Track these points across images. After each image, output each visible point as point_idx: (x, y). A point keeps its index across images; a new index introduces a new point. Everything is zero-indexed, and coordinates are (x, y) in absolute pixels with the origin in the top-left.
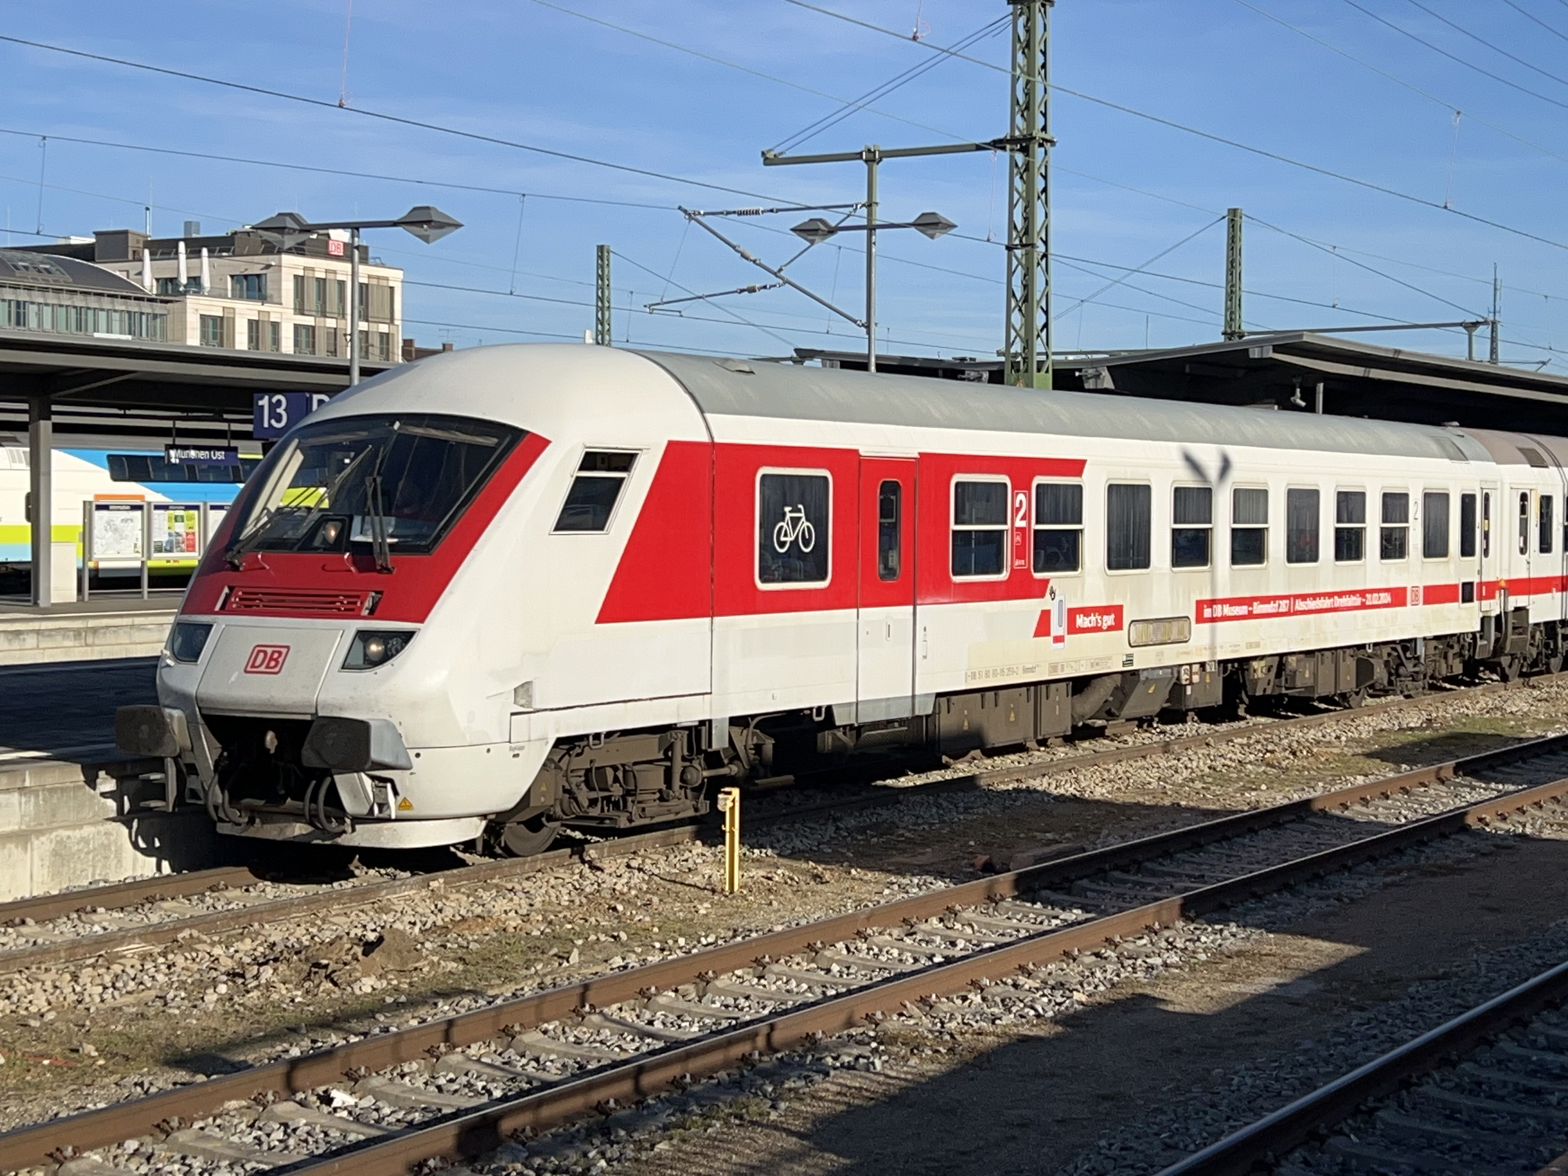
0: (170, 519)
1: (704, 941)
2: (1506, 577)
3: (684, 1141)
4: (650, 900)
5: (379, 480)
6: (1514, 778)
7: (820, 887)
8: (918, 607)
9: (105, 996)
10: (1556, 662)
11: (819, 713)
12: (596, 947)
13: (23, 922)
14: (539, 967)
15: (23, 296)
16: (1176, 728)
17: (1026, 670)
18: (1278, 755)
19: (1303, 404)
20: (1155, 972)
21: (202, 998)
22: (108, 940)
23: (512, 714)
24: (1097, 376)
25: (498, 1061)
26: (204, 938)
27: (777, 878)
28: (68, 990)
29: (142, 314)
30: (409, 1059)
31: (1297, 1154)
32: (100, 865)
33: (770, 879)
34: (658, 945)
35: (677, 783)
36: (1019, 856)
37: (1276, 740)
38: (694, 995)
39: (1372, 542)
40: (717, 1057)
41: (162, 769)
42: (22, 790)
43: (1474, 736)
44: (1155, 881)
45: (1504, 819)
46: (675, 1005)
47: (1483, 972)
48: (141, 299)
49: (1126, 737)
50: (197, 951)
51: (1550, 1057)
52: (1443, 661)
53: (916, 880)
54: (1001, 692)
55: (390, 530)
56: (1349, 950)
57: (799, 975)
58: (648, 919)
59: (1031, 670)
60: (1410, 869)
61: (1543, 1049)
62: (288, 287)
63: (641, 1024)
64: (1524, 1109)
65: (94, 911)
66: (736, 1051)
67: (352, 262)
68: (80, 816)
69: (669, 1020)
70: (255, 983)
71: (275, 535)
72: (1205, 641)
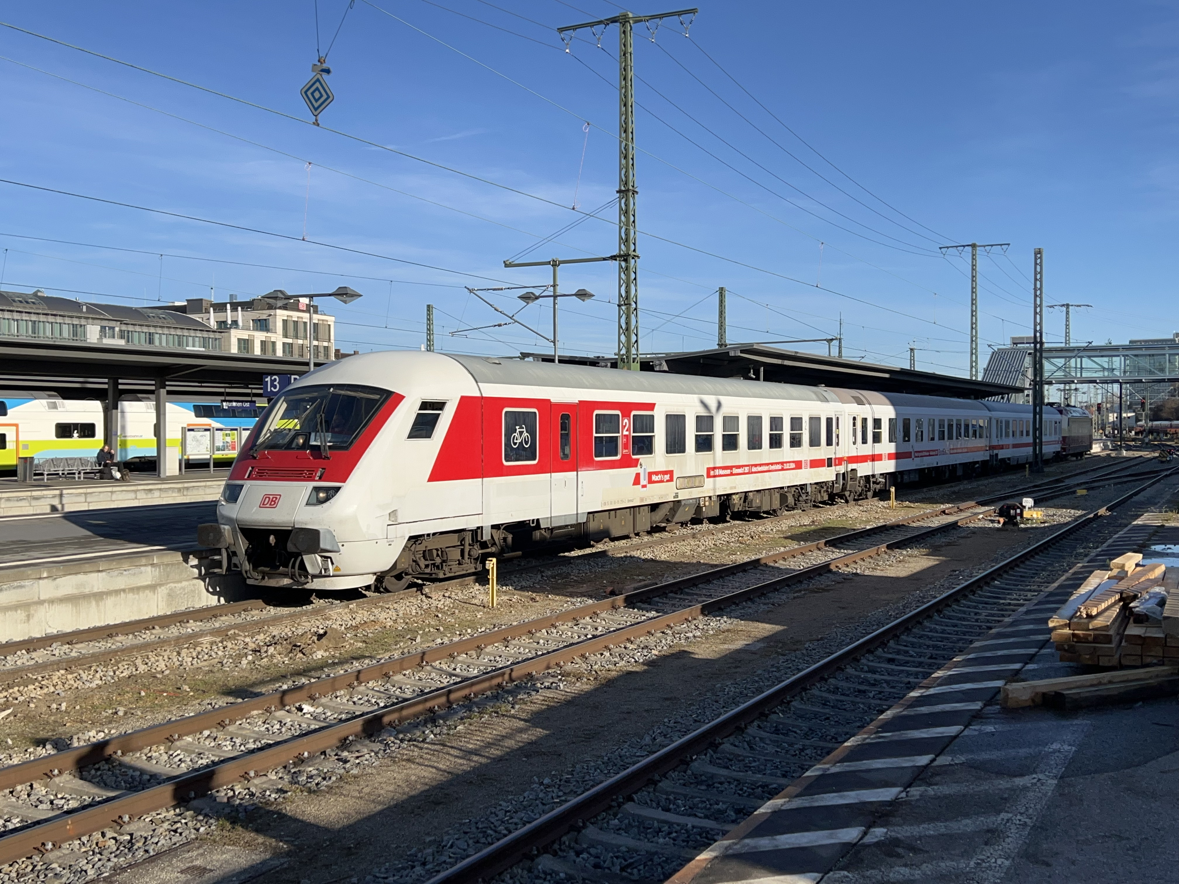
0: (223, 435)
1: (480, 630)
2: (847, 455)
3: (470, 725)
4: (454, 612)
5: (323, 415)
6: (852, 547)
7: (534, 604)
8: (579, 473)
9: (193, 662)
10: (870, 494)
11: (533, 523)
12: (429, 634)
13: (154, 628)
14: (402, 644)
15: (152, 330)
16: (698, 527)
17: (629, 501)
18: (745, 538)
20: (689, 640)
21: (240, 663)
22: (195, 635)
23: (388, 525)
24: (660, 365)
25: (382, 689)
26: (241, 634)
27: (514, 600)
28: (175, 660)
29: (209, 338)
30: (340, 689)
31: (755, 723)
32: (190, 600)
33: (511, 600)
34: (458, 633)
35: (466, 556)
36: (627, 587)
37: (744, 531)
38: (475, 656)
39: (786, 440)
40: (486, 685)
41: (220, 554)
42: (152, 565)
43: (834, 528)
44: (689, 598)
45: (848, 566)
46: (466, 661)
47: (839, 637)
48: (209, 331)
49: (675, 531)
50: (238, 640)
51: (869, 675)
52: (819, 494)
53: (579, 600)
54: (618, 511)
55: (329, 439)
56: (778, 628)
57: (524, 645)
58: (453, 620)
59: (632, 501)
60: (805, 590)
61: (867, 672)
62: (279, 325)
63: (450, 670)
64: (858, 700)
65: (188, 622)
66: (495, 682)
67: (310, 312)
68: (181, 577)
69: (463, 668)
70: (266, 655)
71: (273, 442)
72: (711, 486)
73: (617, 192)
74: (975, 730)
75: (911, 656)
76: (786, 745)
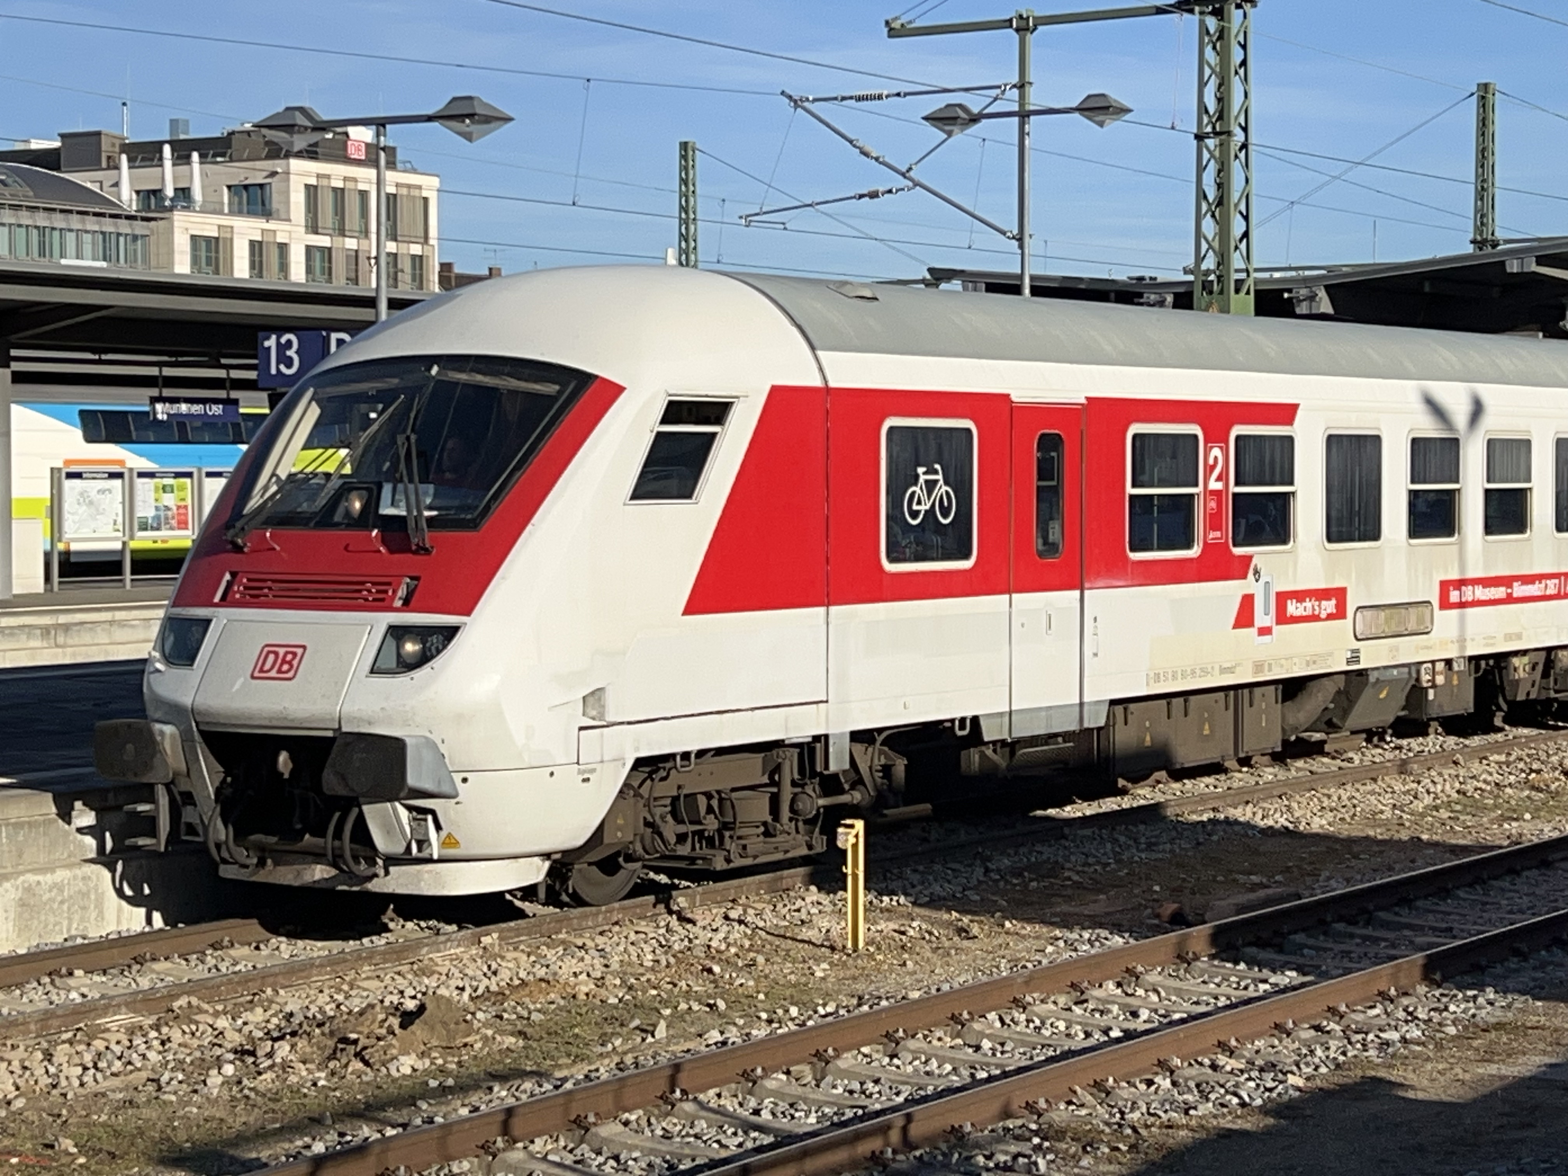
0: (156, 489)
1: (821, 1011)
4: (754, 960)
5: (413, 438)
7: (966, 943)
8: (1087, 593)
9: (85, 1079)
11: (962, 726)
12: (688, 1018)
14: (618, 1042)
16: (1415, 743)
17: (1224, 671)
18: (1546, 776)
20: (1390, 1050)
21: (204, 1082)
22: (89, 1009)
23: (581, 729)
24: (1312, 298)
25: (569, 1159)
26: (206, 1006)
27: (911, 932)
28: (39, 1071)
29: (119, 235)
30: (459, 1157)
32: (76, 917)
33: (903, 933)
34: (764, 1016)
35: (785, 813)
36: (1218, 903)
37: (1543, 757)
38: (810, 1078)
40: (841, 1155)
41: (151, 799)
44: (1391, 935)
46: (787, 1090)
48: (118, 216)
49: (1352, 755)
50: (197, 1023)
53: (1086, 935)
54: (1192, 698)
55: (428, 501)
57: (940, 1053)
58: (751, 983)
59: (1231, 670)
62: (298, 199)
63: (745, 1113)
65: (71, 974)
66: (865, 1148)
67: (377, 167)
68: (52, 857)
69: (780, 1109)
70: (269, 1062)
71: (286, 508)
72: (1453, 632)
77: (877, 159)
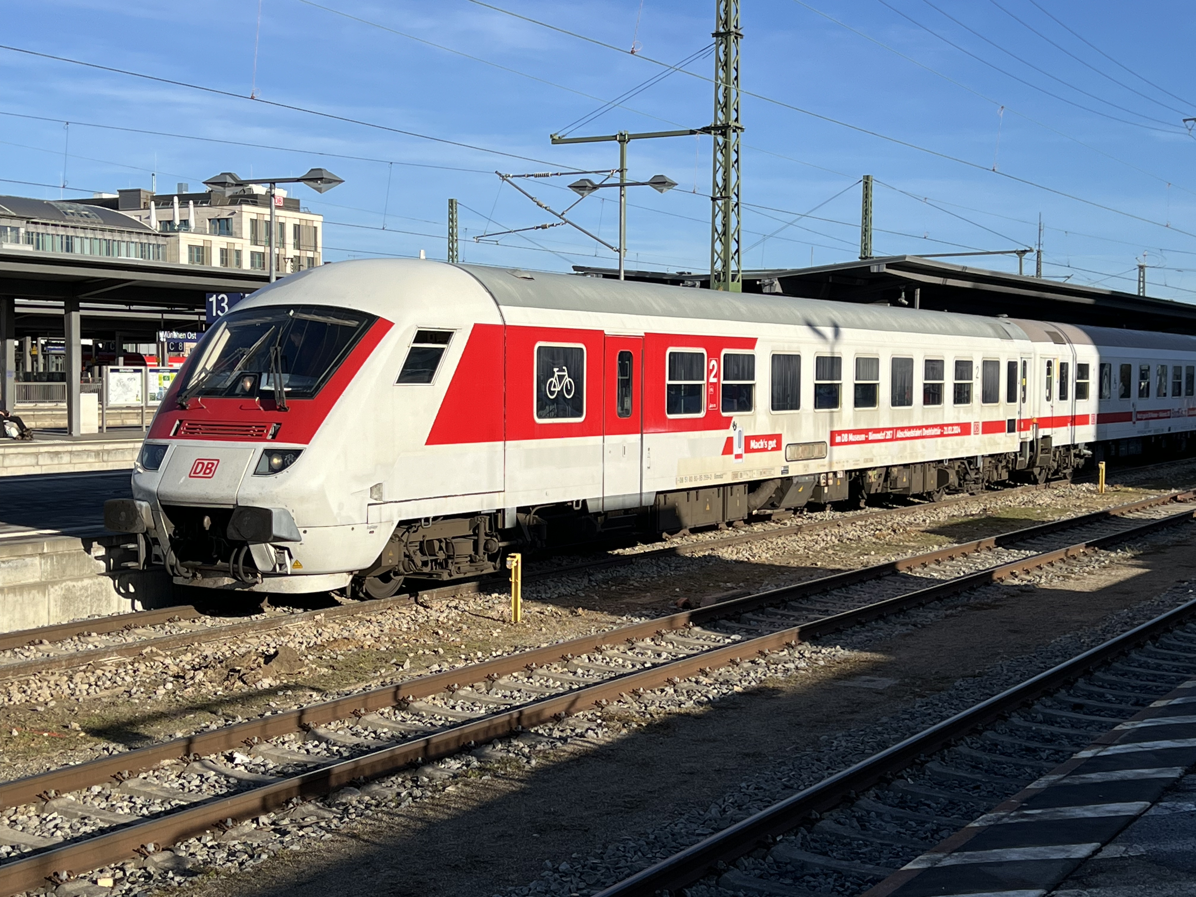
0: (160, 379)
1: (494, 654)
2: (1037, 416)
3: (465, 785)
4: (461, 628)
6: (1037, 547)
7: (575, 619)
8: (644, 435)
9: (90, 691)
10: (1068, 472)
11: (577, 505)
12: (423, 658)
13: (41, 642)
14: (383, 671)
15: (71, 232)
16: (818, 515)
17: (717, 477)
18: (884, 532)
19: (906, 303)
20: (789, 673)
21: (155, 692)
22: (97, 653)
23: (369, 505)
24: (771, 284)
25: (349, 733)
26: (161, 652)
27: (547, 613)
28: (65, 687)
29: (149, 244)
30: (289, 732)
31: (871, 792)
32: (95, 605)
33: (542, 613)
34: (463, 657)
35: (481, 550)
36: (707, 597)
37: (884, 522)
38: (484, 689)
39: (948, 393)
41: (136, 542)
42: (42, 555)
43: (1013, 520)
44: (796, 614)
45: (1028, 573)
46: (471, 696)
47: (1005, 672)
48: (150, 234)
49: (786, 521)
50: (154, 661)
51: (1044, 727)
52: (995, 472)
54: (700, 491)
55: (286, 383)
57: (555, 676)
58: (458, 640)
59: (721, 477)
60: (962, 606)
61: (1041, 722)
62: (246, 226)
63: (447, 708)
64: (1024, 762)
65: (90, 635)
68: (82, 573)
69: (466, 706)
70: (192, 682)
71: (211, 385)
73: (714, 35)
74: (1166, 808)
75: (1109, 701)
76: (914, 824)
77: (546, 208)
